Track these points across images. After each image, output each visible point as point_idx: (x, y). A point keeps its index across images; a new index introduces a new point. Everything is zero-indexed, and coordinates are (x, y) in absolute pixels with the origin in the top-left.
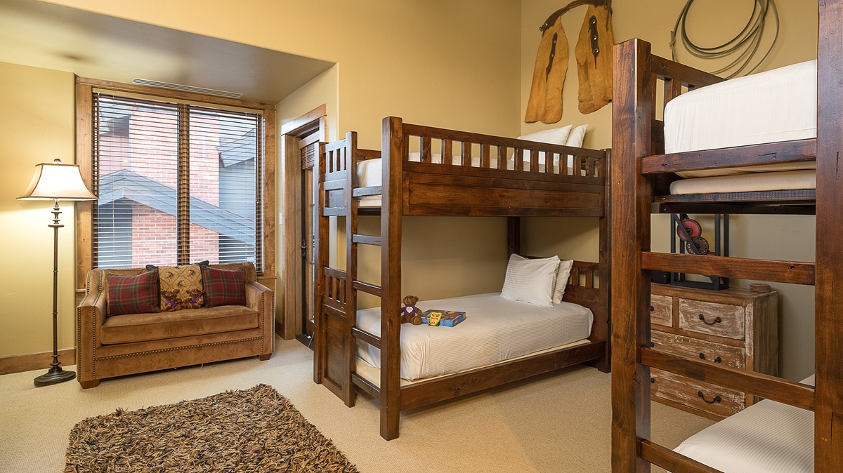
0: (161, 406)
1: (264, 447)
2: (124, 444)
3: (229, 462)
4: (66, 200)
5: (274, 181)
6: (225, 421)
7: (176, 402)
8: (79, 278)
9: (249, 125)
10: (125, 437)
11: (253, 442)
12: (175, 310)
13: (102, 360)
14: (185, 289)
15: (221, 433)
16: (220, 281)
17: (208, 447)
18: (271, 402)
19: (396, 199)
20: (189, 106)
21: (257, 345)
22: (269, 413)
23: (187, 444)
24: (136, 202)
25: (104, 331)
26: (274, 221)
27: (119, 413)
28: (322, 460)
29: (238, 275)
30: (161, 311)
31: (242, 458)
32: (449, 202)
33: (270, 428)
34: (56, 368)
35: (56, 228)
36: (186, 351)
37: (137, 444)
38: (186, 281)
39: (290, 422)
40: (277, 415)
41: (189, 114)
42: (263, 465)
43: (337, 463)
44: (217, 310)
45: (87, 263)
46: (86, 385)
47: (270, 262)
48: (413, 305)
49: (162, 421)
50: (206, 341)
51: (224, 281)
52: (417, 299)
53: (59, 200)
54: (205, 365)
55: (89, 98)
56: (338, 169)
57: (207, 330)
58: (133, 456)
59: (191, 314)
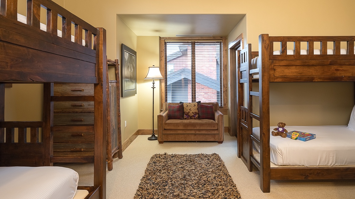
0: (178, 154)
1: (207, 180)
2: (163, 166)
3: (193, 182)
4: (156, 79)
5: (226, 69)
6: (197, 165)
7: (184, 154)
8: (161, 105)
9: (218, 46)
10: (164, 163)
11: (205, 177)
12: (188, 119)
13: (164, 134)
14: (192, 112)
15: (194, 170)
16: (204, 109)
17: (188, 174)
18: (216, 162)
19: (266, 74)
20: (195, 42)
21: (217, 137)
22: (214, 166)
23: (182, 171)
24: (188, 79)
25: (165, 124)
26: (227, 85)
27: (165, 154)
28: (229, 192)
29: (211, 107)
30: (184, 119)
31: (198, 182)
32: (299, 75)
33: (213, 172)
34: (153, 135)
35: (153, 88)
36: (191, 135)
37: (167, 167)
38: (192, 108)
39: (221, 172)
40: (217, 167)
41: (195, 45)
42: (205, 187)
43: (234, 196)
44: (202, 121)
45: (164, 100)
46: (160, 142)
47: (226, 103)
48: (283, 127)
49: (177, 160)
50: (197, 132)
51: (205, 109)
52: (285, 125)
53: (154, 79)
54: (198, 142)
55: (164, 44)
56: (245, 62)
57: (198, 128)
58: (164, 171)
59: (193, 121)
